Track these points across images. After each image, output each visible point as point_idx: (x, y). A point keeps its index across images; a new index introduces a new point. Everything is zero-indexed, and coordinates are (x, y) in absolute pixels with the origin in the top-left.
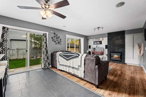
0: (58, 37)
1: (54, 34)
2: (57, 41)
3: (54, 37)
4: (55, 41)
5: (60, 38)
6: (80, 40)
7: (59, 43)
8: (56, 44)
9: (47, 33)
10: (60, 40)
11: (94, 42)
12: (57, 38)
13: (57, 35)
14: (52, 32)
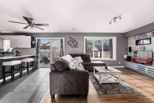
0: (74, 40)
1: (70, 38)
2: (73, 44)
3: (70, 41)
4: (71, 45)
5: (77, 41)
6: (111, 41)
7: (75, 46)
8: (72, 47)
9: (64, 39)
10: (76, 44)
11: (136, 41)
12: (73, 42)
13: (73, 39)
14: (67, 37)
